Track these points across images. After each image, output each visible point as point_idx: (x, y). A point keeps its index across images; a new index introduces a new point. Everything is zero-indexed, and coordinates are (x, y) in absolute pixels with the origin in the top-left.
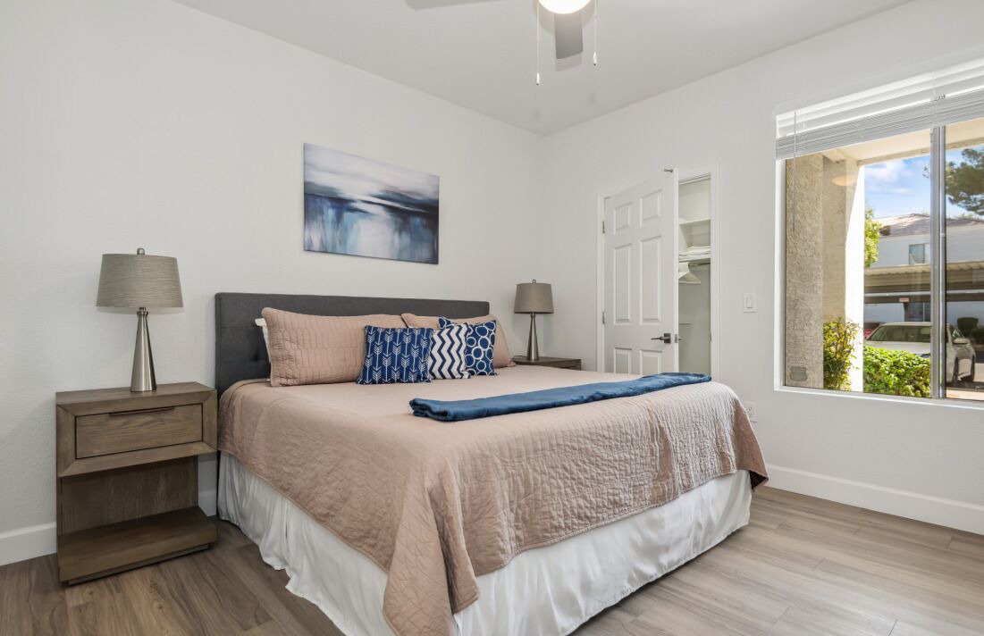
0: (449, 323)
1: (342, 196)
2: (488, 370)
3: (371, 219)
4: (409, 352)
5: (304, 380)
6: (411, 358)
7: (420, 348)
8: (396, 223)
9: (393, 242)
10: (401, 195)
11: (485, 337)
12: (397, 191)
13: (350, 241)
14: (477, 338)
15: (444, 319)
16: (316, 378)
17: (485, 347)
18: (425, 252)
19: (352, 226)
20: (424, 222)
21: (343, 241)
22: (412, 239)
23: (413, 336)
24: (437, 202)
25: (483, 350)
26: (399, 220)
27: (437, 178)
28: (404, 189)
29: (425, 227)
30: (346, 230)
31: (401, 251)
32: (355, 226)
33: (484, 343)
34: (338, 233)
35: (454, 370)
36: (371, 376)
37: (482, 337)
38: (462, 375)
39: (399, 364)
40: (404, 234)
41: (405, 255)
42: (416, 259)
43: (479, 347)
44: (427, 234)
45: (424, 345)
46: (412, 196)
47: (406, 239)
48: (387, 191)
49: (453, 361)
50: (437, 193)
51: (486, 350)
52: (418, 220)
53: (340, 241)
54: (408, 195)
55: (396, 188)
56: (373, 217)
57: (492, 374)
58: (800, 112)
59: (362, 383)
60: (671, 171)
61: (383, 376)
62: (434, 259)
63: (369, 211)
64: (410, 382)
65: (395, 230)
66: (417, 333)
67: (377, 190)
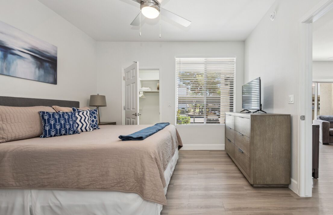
0: (78, 110)
1: (7, 46)
2: (97, 127)
3: (23, 60)
4: (69, 122)
5: (9, 139)
6: (70, 124)
7: (73, 120)
8: (37, 64)
9: (35, 72)
10: (39, 51)
11: (95, 115)
12: (37, 49)
13: (12, 69)
14: (92, 115)
15: (75, 108)
16: (17, 137)
17: (95, 119)
18: (51, 79)
19: (13, 62)
20: (51, 65)
21: (8, 69)
22: (45, 72)
23: (69, 115)
24: (56, 58)
25: (95, 120)
26: (38, 63)
27: (56, 48)
28: (40, 49)
29: (51, 67)
30: (10, 63)
31: (39, 77)
32: (15, 62)
33: (95, 117)
34: (5, 64)
35: (87, 128)
36: (50, 133)
37: (94, 115)
38: (90, 129)
39: (65, 127)
40: (41, 69)
41: (41, 79)
42: (47, 82)
43: (93, 119)
44: (52, 71)
45: (74, 119)
46: (45, 53)
47: (42, 72)
48: (32, 48)
49: (87, 125)
50: (56, 54)
51: (96, 120)
52: (47, 64)
53: (6, 68)
54: (43, 52)
55: (37, 48)
56: (25, 59)
57: (99, 129)
58: (181, 59)
59: (44, 137)
60: (136, 62)
61: (57, 133)
62: (55, 82)
63: (23, 56)
64: (71, 134)
65: (36, 67)
66: (70, 114)
67: (27, 47)
